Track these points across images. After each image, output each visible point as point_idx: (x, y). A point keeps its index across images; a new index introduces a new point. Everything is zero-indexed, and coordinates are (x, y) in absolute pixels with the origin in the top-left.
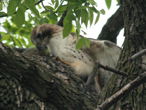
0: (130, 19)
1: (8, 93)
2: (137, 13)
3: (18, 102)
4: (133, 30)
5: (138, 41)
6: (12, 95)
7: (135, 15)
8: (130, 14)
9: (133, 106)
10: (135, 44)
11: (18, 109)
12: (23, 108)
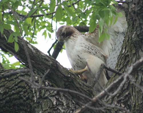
0: (133, 28)
1: (27, 91)
2: (139, 24)
3: (35, 99)
4: (135, 36)
5: (138, 46)
6: (30, 93)
7: (137, 25)
8: (133, 24)
9: (133, 94)
10: (136, 48)
11: (34, 103)
12: (39, 103)
